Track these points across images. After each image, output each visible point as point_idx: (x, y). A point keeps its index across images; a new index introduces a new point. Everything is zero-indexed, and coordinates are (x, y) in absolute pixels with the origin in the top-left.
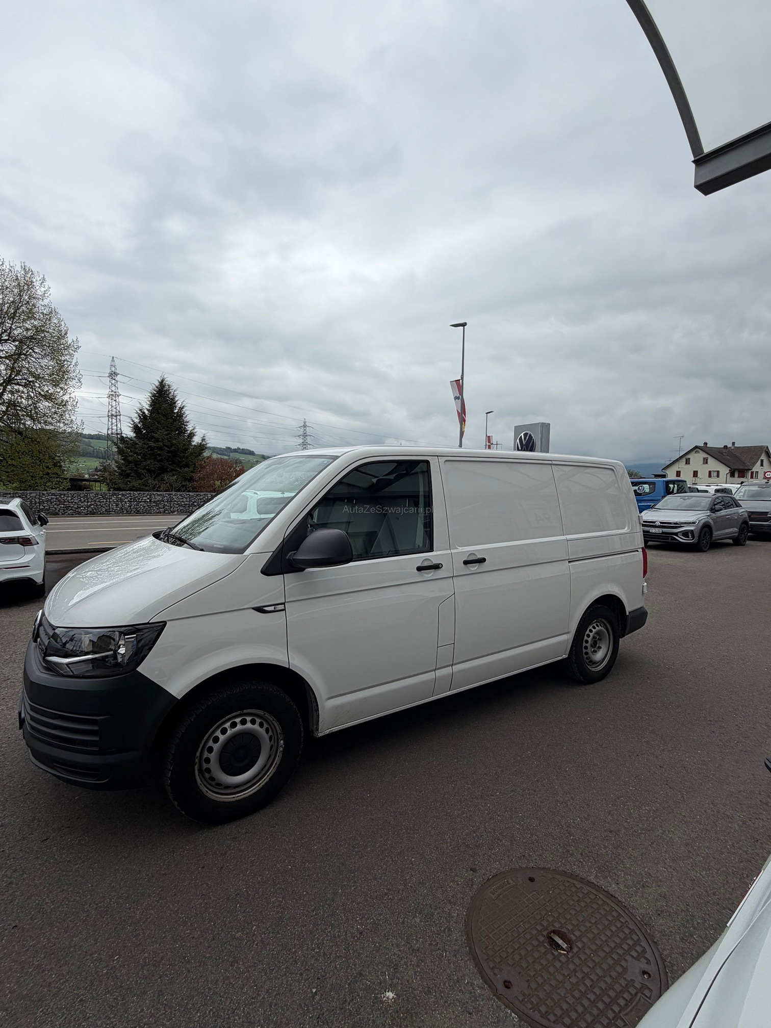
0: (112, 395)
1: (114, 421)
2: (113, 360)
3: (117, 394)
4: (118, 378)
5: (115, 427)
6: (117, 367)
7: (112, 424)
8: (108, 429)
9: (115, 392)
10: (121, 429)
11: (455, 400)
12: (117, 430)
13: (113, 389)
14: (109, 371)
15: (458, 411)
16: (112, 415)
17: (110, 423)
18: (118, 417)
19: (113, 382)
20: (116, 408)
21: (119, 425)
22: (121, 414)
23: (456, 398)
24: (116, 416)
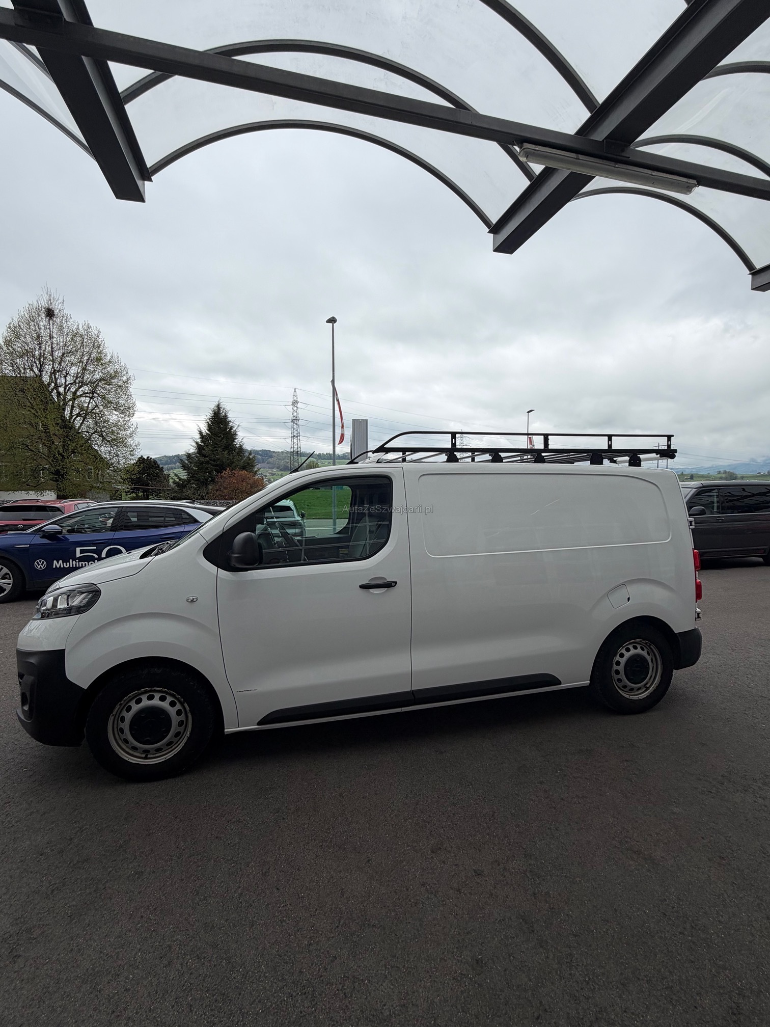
0: (294, 420)
1: (295, 441)
2: (295, 391)
3: (298, 418)
4: (299, 405)
5: (296, 446)
6: (298, 396)
7: (294, 444)
8: (291, 448)
9: (297, 417)
10: (300, 447)
12: (298, 449)
13: (295, 414)
14: (292, 400)
16: (294, 436)
17: (292, 443)
18: (299, 438)
19: (295, 408)
20: (297, 430)
21: (299, 444)
22: (301, 435)
24: (297, 437)
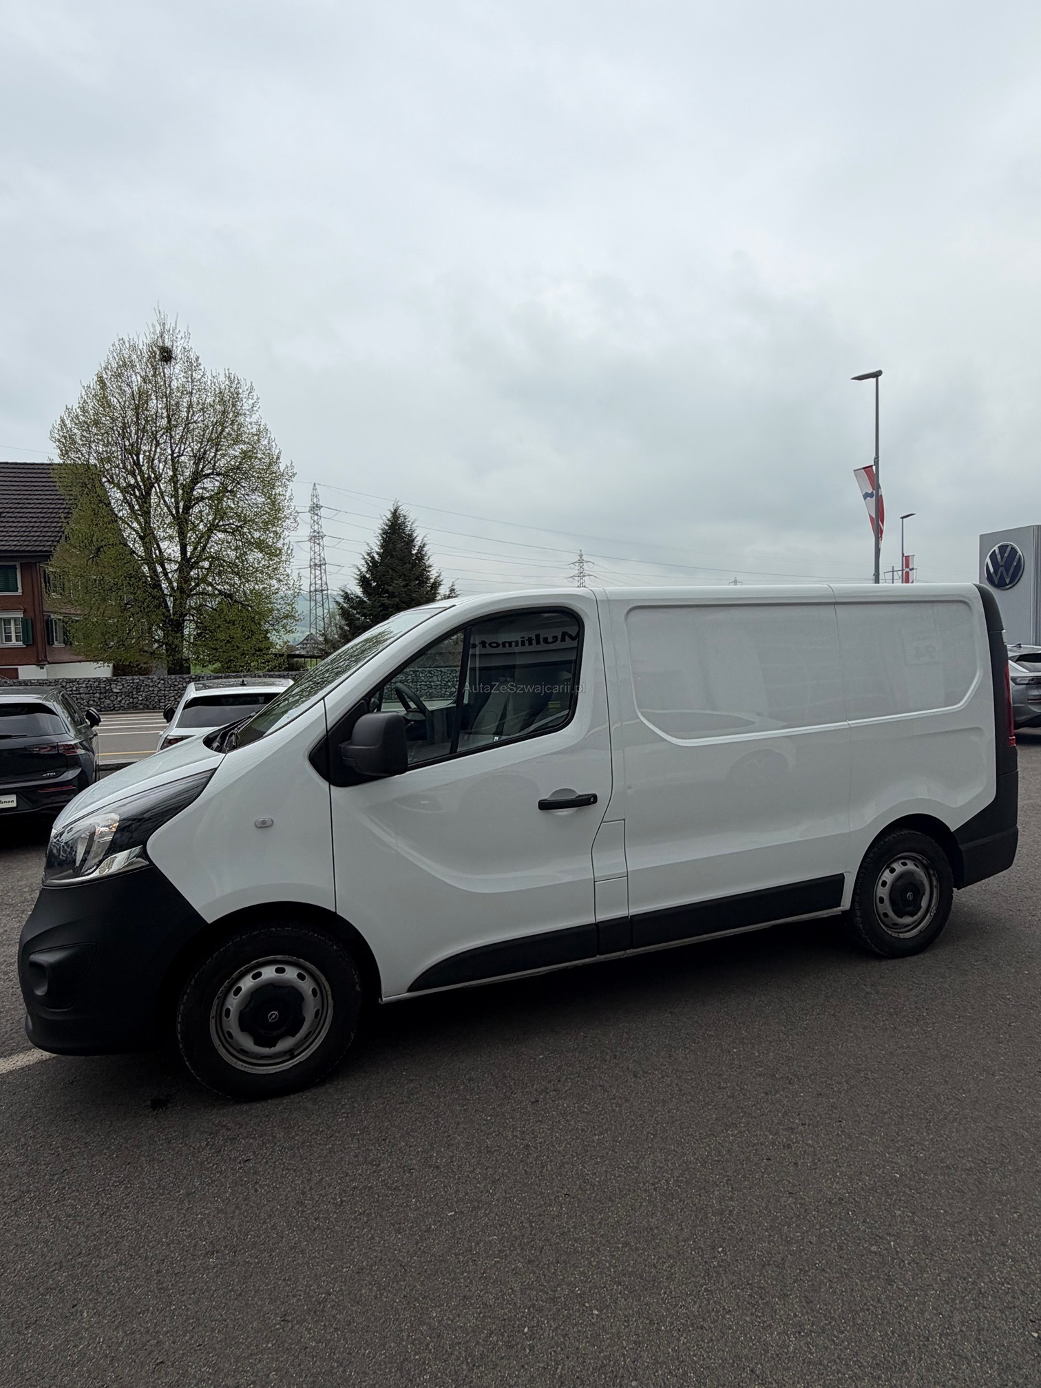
0: (315, 536)
1: (318, 572)
2: (315, 489)
3: (321, 534)
5: (320, 582)
8: (311, 585)
9: (318, 533)
10: (326, 584)
11: (865, 499)
12: (322, 586)
13: (316, 527)
15: (871, 517)
16: (315, 565)
17: (313, 576)
18: (323, 567)
19: (316, 517)
20: (320, 555)
21: (324, 578)
22: (327, 562)
23: (866, 496)
24: (320, 566)
